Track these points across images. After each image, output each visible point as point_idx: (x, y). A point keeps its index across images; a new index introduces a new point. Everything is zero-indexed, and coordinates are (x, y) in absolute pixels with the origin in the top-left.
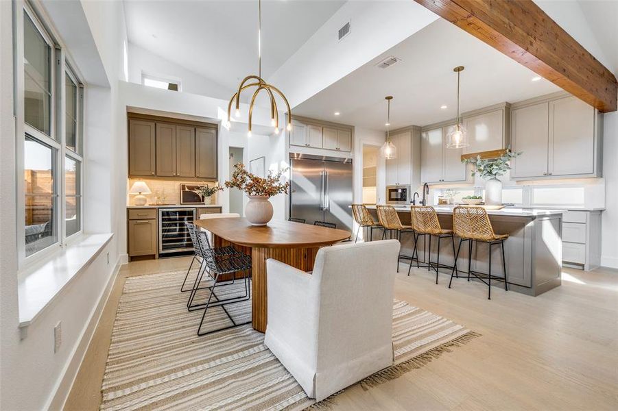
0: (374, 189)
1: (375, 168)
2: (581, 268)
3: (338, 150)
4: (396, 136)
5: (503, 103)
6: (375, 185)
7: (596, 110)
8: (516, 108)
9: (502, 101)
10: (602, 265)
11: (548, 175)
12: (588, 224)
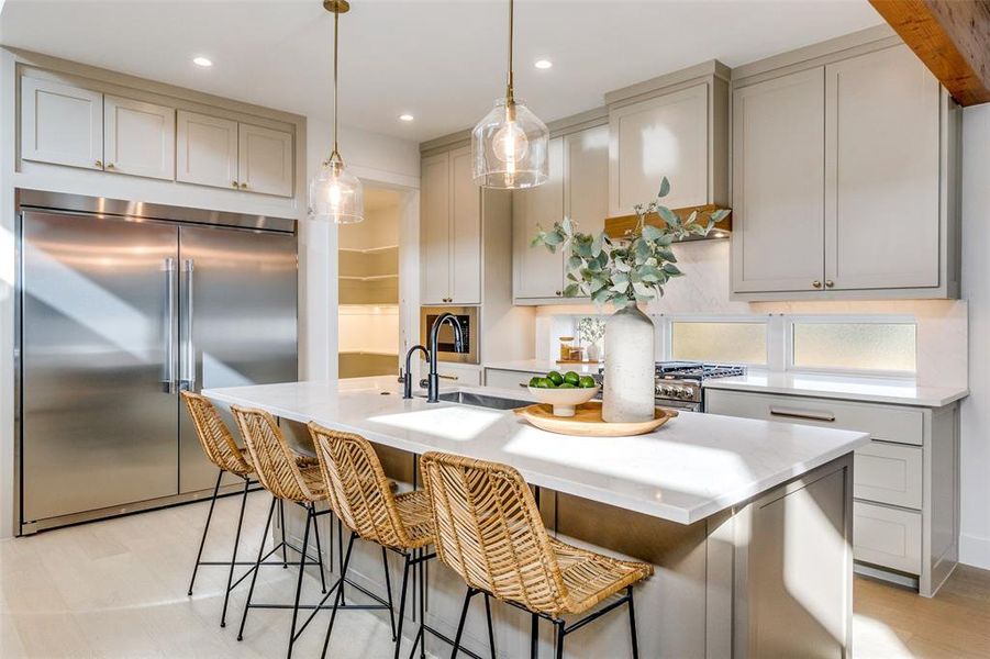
0: (394, 310)
1: (397, 248)
2: (909, 583)
3: (239, 187)
4: (445, 155)
5: (708, 63)
6: (396, 301)
7: (946, 92)
8: (744, 83)
9: (708, 59)
10: (962, 560)
11: (824, 287)
12: (928, 448)
